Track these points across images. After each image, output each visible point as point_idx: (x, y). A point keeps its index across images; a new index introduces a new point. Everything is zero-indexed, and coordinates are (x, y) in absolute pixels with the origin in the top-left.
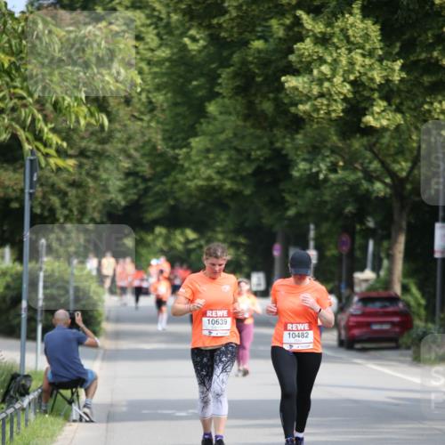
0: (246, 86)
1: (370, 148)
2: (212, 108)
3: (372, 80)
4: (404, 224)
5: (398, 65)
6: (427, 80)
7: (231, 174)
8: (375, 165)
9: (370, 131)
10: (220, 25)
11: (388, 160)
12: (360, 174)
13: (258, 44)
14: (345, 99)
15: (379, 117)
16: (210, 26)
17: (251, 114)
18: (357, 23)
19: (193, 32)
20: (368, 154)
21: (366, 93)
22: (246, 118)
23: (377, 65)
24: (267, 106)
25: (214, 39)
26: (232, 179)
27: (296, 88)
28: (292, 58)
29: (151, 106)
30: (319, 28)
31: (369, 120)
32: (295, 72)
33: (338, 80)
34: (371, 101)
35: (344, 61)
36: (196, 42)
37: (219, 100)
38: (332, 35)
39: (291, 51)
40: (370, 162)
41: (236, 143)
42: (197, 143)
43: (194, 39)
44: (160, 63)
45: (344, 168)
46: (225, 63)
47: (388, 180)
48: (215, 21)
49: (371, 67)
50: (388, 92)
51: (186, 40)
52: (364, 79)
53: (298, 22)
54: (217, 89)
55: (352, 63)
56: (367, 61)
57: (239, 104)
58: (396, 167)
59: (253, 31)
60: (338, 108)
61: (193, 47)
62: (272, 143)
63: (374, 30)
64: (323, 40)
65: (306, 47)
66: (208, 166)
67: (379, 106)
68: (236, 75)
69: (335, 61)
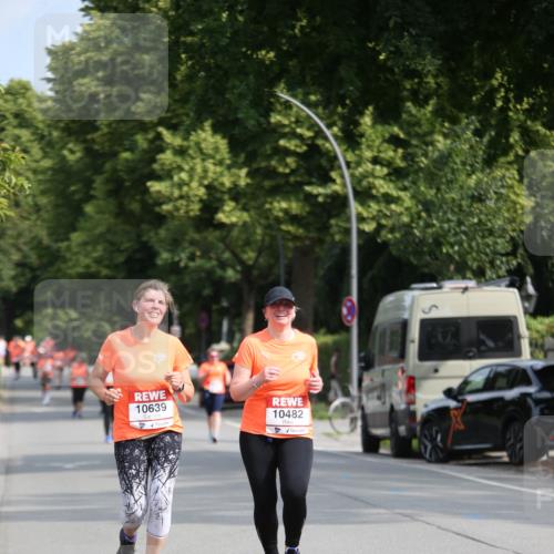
0: (117, 190)
1: (223, 240)
2: (89, 209)
3: (222, 184)
4: (252, 303)
5: (244, 172)
6: (267, 184)
7: (106, 262)
8: (227, 255)
9: (222, 226)
10: (93, 141)
11: (238, 250)
12: (214, 263)
13: (126, 155)
14: (201, 201)
15: (229, 214)
16: (85, 141)
17: (122, 213)
18: (208, 137)
19: (71, 146)
20: (221, 245)
21: (218, 195)
22: (117, 215)
23: (226, 172)
24: (135, 207)
25: (88, 151)
26: (108, 267)
27: (159, 192)
28: (156, 166)
29: (37, 209)
30: (177, 141)
31: (221, 217)
32: (158, 178)
33: (194, 184)
34: (222, 202)
35: (199, 169)
36: (73, 154)
37: (95, 202)
38: (189, 147)
39: (154, 161)
40: (223, 252)
41: (109, 237)
42: (76, 237)
43: (72, 152)
44: (44, 172)
45: (202, 257)
46: (98, 170)
47: (239, 268)
48: (89, 137)
49: (221, 174)
50: (236, 194)
51: (66, 152)
52: (216, 183)
53: (159, 137)
54: (92, 192)
55: (205, 171)
56: (218, 169)
57: (111, 205)
58: (245, 257)
59: (121, 145)
60: (195, 208)
61: (71, 158)
62: (139, 236)
63: (223, 144)
64: (181, 152)
65: (167, 157)
66: (86, 256)
67: (229, 206)
68: (108, 181)
69: (192, 169)
